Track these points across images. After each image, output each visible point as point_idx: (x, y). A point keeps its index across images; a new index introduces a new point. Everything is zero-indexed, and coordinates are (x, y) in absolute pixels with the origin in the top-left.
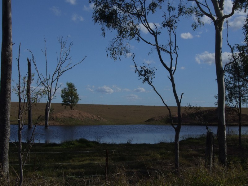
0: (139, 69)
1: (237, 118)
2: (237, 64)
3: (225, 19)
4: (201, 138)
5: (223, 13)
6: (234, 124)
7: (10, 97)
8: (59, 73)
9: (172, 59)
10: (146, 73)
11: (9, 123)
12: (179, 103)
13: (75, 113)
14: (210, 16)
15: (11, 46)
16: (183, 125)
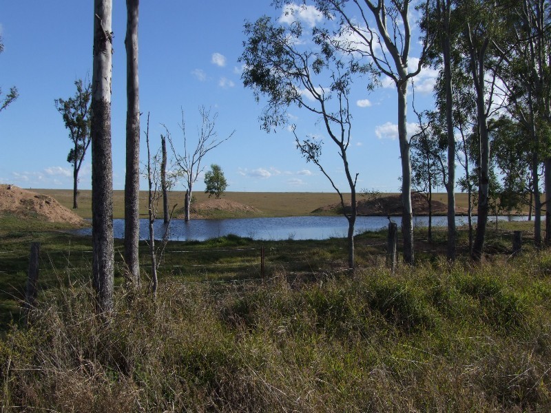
0: (302, 144)
1: (427, 205)
2: (426, 136)
3: (410, 79)
4: (382, 232)
5: (407, 71)
6: (423, 213)
7: (137, 182)
8: (201, 152)
9: (343, 130)
10: (311, 148)
11: (138, 215)
12: (353, 187)
13: (222, 203)
14: (391, 75)
15: (138, 117)
16: (358, 215)
